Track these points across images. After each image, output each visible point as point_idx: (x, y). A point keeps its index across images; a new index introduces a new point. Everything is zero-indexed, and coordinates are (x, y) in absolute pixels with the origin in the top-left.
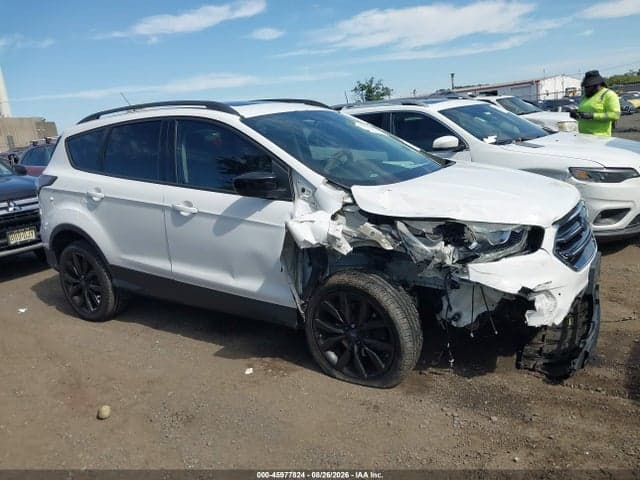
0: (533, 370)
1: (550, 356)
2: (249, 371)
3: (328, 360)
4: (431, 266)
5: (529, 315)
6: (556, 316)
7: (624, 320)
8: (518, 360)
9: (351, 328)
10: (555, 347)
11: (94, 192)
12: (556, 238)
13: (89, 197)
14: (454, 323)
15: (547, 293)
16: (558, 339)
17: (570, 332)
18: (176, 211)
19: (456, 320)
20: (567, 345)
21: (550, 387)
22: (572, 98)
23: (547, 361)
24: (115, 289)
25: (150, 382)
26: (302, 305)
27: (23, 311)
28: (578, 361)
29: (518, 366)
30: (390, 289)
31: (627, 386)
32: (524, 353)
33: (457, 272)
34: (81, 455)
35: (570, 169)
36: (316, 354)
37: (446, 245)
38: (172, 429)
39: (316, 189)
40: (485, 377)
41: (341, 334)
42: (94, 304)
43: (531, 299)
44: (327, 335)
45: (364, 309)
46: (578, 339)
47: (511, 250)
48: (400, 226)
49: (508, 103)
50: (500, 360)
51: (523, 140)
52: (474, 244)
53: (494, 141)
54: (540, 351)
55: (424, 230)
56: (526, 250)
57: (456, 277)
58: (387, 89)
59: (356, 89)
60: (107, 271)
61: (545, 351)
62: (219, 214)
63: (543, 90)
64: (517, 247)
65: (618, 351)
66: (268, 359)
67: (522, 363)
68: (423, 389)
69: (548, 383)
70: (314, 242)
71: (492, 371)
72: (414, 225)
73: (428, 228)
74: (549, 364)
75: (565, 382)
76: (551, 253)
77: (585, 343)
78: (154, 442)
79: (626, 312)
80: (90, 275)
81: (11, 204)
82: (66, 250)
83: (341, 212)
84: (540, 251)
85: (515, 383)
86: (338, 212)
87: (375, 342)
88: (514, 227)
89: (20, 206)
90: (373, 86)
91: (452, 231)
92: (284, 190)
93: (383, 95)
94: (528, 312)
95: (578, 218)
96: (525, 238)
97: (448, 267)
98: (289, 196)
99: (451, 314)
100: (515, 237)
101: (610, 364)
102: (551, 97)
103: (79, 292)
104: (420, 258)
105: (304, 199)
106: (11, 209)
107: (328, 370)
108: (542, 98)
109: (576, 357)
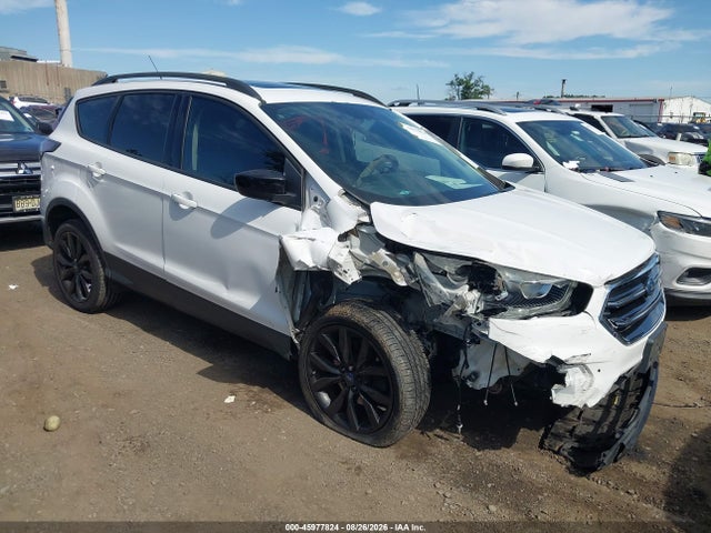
0: (558, 453)
1: (581, 439)
2: (230, 399)
3: (319, 402)
4: (449, 312)
5: (556, 391)
6: (590, 397)
7: (687, 406)
8: (545, 436)
9: (347, 370)
10: (591, 429)
11: (94, 167)
12: (607, 301)
13: (89, 172)
14: (469, 383)
15: (584, 367)
16: (597, 419)
17: (613, 413)
18: (174, 203)
19: (473, 381)
20: (606, 429)
21: (573, 478)
22: (698, 125)
23: (576, 445)
24: (106, 279)
25: (118, 394)
26: (297, 335)
27: (12, 287)
28: (610, 454)
29: (541, 446)
30: (399, 332)
31: (667, 493)
32: (552, 431)
33: (479, 324)
34: (9, 471)
35: (659, 212)
36: (307, 393)
37: (470, 290)
38: (119, 457)
39: (329, 200)
40: (498, 452)
41: (336, 375)
42: (84, 293)
43: (561, 371)
44: (322, 373)
45: (364, 351)
46: (620, 424)
47: (547, 307)
48: (419, 258)
49: (614, 122)
50: (523, 433)
51: (610, 170)
52: (504, 294)
53: (576, 166)
54: (571, 432)
55: (446, 269)
56: (566, 310)
57: (477, 329)
58: (487, 87)
59: (452, 83)
60: (100, 258)
61: (577, 432)
62: (219, 212)
63: (666, 112)
64: (556, 305)
65: (669, 445)
66: (256, 389)
67: (547, 442)
68: (421, 454)
69: (570, 473)
70: (311, 265)
71: (508, 446)
72: (435, 260)
73: (450, 267)
74: (579, 448)
75: (592, 475)
76: (597, 319)
77: (622, 433)
78: (93, 469)
79: (690, 396)
80: (83, 259)
81: (22, 166)
82: (62, 227)
83: (354, 232)
84: (582, 314)
85: (532, 466)
86: (351, 231)
87: (371, 390)
88: (556, 280)
89: (32, 169)
90: (472, 82)
91: (480, 274)
92: (294, 195)
93: (482, 93)
94: (556, 387)
95: (644, 279)
96: (567, 296)
97: (468, 317)
98: (298, 204)
99: (467, 372)
100: (555, 293)
101: (654, 461)
102: (674, 121)
103: (71, 277)
104: (436, 301)
105: (315, 210)
106: (21, 172)
107: (318, 413)
108: (664, 120)
109: (609, 449)
